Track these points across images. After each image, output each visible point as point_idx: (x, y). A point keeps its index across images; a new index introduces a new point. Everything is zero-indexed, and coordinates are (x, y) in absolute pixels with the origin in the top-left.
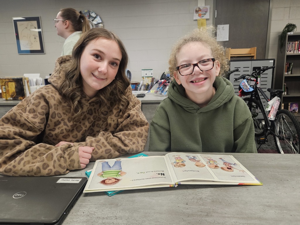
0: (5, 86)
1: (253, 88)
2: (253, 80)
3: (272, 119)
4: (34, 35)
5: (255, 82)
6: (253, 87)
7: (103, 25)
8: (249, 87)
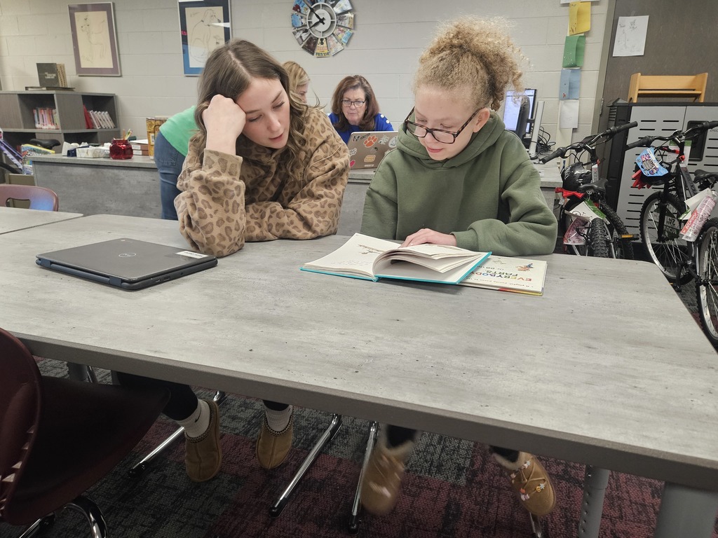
0: (154, 133)
1: (667, 168)
2: (674, 152)
3: (690, 238)
4: (215, 37)
5: (677, 155)
6: (668, 166)
7: (354, 16)
8: (657, 165)
